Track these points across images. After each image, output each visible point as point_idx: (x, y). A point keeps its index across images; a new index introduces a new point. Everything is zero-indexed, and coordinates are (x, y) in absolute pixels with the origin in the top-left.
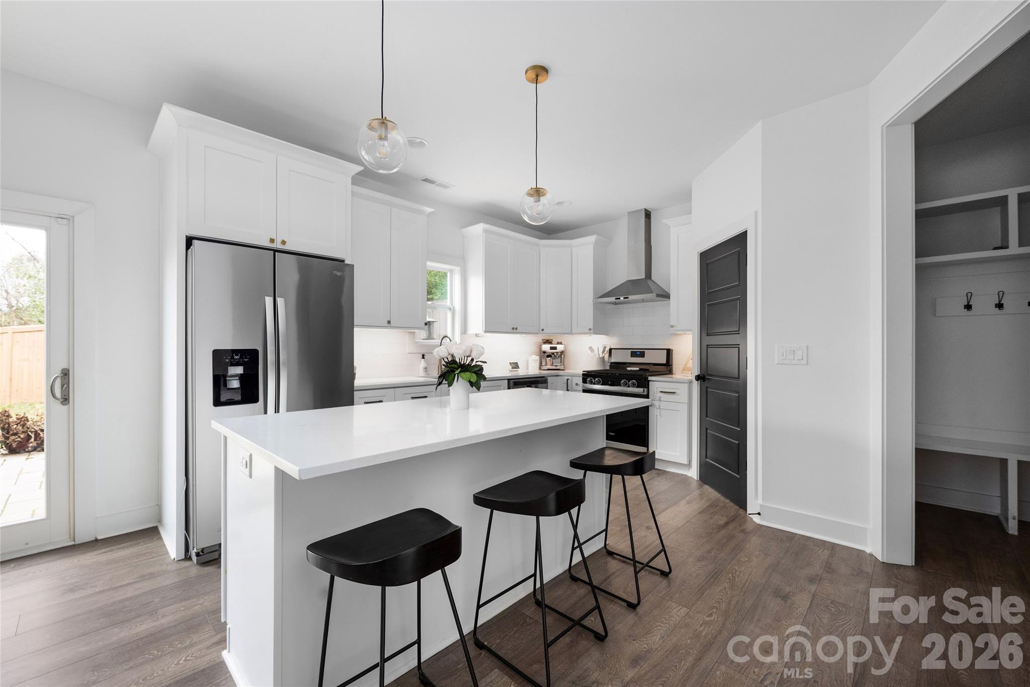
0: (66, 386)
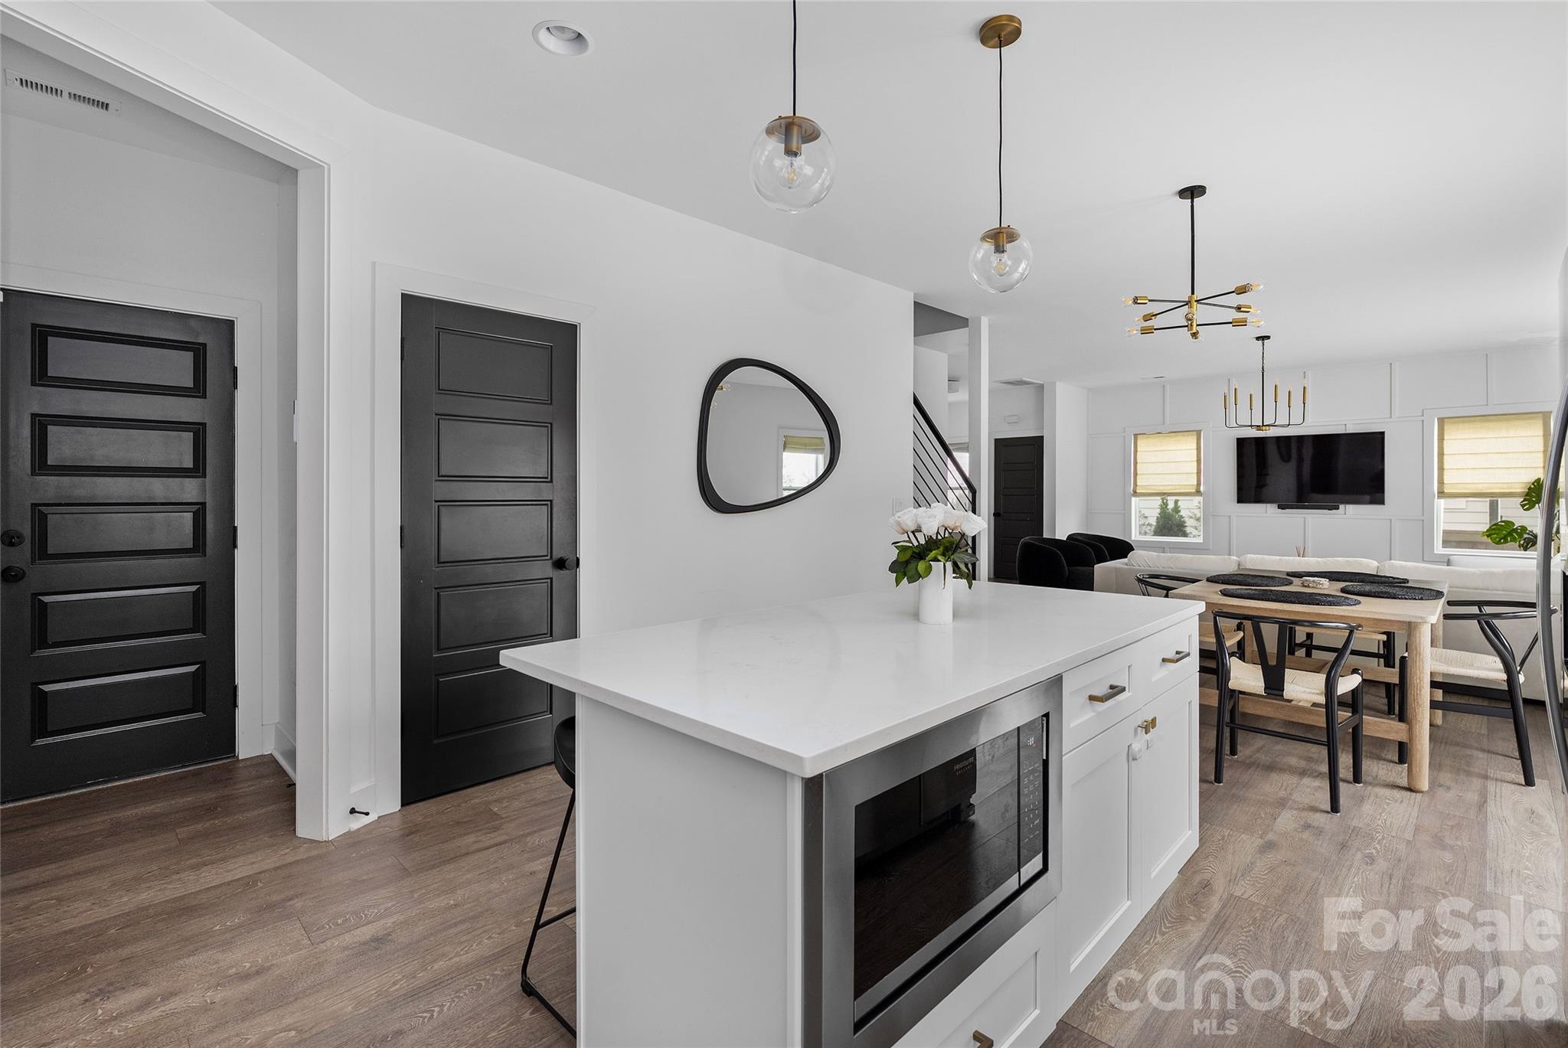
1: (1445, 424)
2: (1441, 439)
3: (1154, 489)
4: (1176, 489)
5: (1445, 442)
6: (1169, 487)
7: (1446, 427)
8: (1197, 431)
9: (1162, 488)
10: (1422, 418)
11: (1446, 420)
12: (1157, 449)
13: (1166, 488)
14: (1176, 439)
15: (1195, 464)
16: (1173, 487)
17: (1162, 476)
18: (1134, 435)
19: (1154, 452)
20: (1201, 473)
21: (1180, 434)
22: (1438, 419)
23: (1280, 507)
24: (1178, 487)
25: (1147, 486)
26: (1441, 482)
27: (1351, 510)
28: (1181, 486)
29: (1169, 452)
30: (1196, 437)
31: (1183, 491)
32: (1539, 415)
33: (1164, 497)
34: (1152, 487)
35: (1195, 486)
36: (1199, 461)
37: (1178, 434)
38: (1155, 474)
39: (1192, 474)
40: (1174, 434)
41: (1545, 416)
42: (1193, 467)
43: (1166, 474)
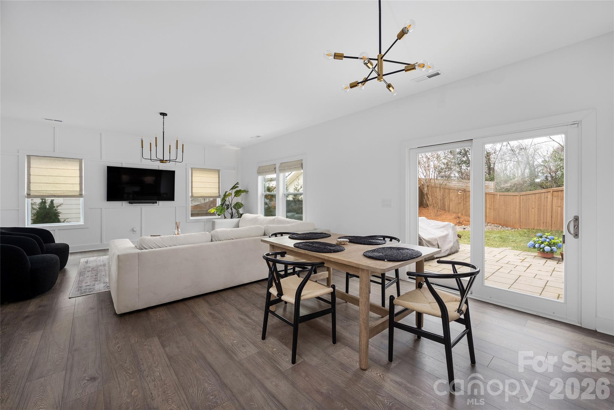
0: (576, 226)
1: (193, 171)
2: (192, 176)
3: (46, 193)
4: (64, 193)
5: (193, 177)
7: (193, 172)
8: (80, 159)
9: (53, 192)
10: (186, 167)
11: (193, 169)
13: (56, 192)
14: (64, 162)
16: (62, 192)
17: (53, 185)
18: (28, 156)
19: (45, 169)
20: (82, 184)
21: (67, 159)
22: (191, 168)
23: (130, 203)
24: (66, 192)
25: (40, 191)
26: (192, 192)
27: (161, 203)
28: (68, 192)
29: (58, 170)
30: (79, 163)
31: (70, 194)
32: (217, 170)
33: (43, 198)
34: (45, 192)
35: (79, 191)
36: (81, 177)
37: (65, 159)
38: (47, 183)
39: (75, 184)
40: (62, 159)
41: (219, 171)
42: (77, 180)
43: (56, 183)
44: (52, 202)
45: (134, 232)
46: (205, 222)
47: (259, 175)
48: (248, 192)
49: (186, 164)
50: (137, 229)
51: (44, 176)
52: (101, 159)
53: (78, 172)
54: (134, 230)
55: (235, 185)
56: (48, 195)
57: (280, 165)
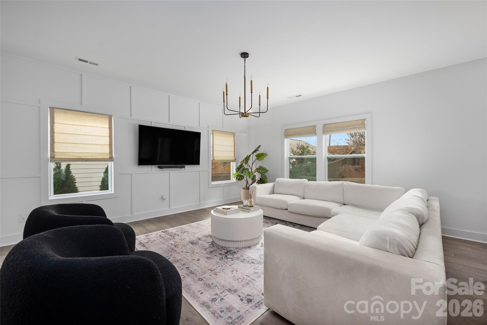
2: (213, 139)
3: (73, 156)
4: (92, 156)
6: (88, 154)
7: (214, 134)
8: (109, 115)
9: (81, 155)
10: (208, 129)
11: (214, 131)
12: (74, 123)
13: (83, 155)
14: (92, 118)
15: (108, 139)
16: (91, 154)
17: (80, 145)
18: (51, 108)
19: (72, 126)
20: (112, 145)
21: (95, 115)
22: (212, 130)
23: (159, 167)
24: (95, 154)
25: (66, 153)
26: (213, 155)
27: (188, 168)
28: (97, 154)
29: (86, 127)
30: (108, 120)
31: (99, 157)
32: (233, 134)
33: (57, 162)
34: (71, 154)
35: (109, 154)
36: (110, 136)
37: (93, 114)
38: (73, 143)
39: (104, 145)
40: (90, 114)
41: (234, 134)
42: (107, 141)
43: (84, 144)
44: (68, 166)
45: (163, 200)
46: (224, 186)
47: (285, 138)
48: (267, 155)
49: (208, 126)
50: (166, 196)
51: (70, 134)
52: (131, 116)
53: (108, 130)
54: (164, 197)
55: (257, 148)
56: (75, 158)
57: (323, 127)
